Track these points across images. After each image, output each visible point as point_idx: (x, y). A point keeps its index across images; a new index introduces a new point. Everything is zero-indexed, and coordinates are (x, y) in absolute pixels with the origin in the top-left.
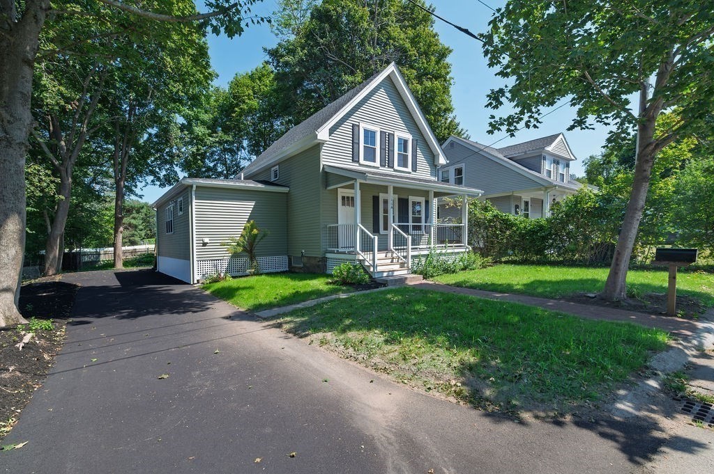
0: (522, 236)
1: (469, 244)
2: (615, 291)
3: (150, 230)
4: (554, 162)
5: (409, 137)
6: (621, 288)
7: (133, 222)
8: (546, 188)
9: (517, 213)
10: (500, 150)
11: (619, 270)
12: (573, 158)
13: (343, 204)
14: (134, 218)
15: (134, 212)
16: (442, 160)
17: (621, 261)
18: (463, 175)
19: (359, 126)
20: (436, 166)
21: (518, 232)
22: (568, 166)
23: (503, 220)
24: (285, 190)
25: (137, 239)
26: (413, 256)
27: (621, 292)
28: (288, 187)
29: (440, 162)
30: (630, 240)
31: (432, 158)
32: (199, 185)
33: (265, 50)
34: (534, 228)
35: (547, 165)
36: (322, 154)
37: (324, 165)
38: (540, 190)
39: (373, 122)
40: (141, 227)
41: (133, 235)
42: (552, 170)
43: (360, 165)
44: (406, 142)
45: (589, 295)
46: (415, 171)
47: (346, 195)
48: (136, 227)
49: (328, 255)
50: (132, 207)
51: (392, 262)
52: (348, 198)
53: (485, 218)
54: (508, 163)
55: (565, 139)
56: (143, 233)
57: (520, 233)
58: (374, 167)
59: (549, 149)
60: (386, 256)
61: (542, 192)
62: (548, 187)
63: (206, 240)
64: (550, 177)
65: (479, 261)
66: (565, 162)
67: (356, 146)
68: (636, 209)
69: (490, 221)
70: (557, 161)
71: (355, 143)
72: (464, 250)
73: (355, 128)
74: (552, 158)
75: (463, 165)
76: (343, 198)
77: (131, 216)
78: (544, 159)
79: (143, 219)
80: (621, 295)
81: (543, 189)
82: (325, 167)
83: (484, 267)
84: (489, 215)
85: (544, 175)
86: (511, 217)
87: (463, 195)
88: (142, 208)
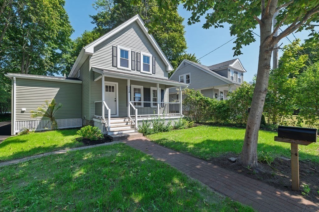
0: (214, 109)
1: (183, 114)
2: (248, 159)
4: (235, 72)
5: (150, 55)
6: (253, 156)
8: (230, 85)
9: (216, 97)
10: (208, 67)
11: (251, 142)
12: (245, 71)
13: (107, 91)
16: (170, 68)
17: (251, 135)
18: (190, 79)
19: (117, 47)
20: (167, 72)
21: (212, 107)
22: (242, 75)
23: (205, 101)
24: (80, 82)
26: (139, 121)
27: (253, 160)
28: (82, 80)
29: (169, 70)
30: (257, 117)
31: (165, 67)
32: (17, 77)
33: (90, 16)
34: (220, 105)
35: (231, 74)
36: (90, 61)
37: (92, 67)
38: (226, 86)
39: (127, 46)
42: (234, 76)
43: (118, 69)
44: (148, 58)
45: (231, 159)
46: (155, 74)
47: (108, 85)
49: (94, 119)
51: (127, 124)
52: (110, 87)
53: (196, 100)
54: (212, 73)
55: (240, 61)
57: (213, 108)
58: (127, 70)
59: (231, 65)
60: (124, 121)
61: (228, 87)
62: (230, 84)
63: (23, 109)
64: (233, 80)
65: (187, 123)
66: (241, 73)
67: (115, 58)
68: (260, 91)
69: (198, 101)
70: (236, 72)
71: (114, 56)
72: (180, 117)
73: (114, 48)
74: (234, 71)
75: (190, 74)
76: (107, 87)
78: (229, 70)
80: (253, 163)
81: (228, 85)
82: (93, 68)
83: (189, 127)
84: (198, 98)
85: (229, 79)
86: (209, 99)
87: (179, 86)
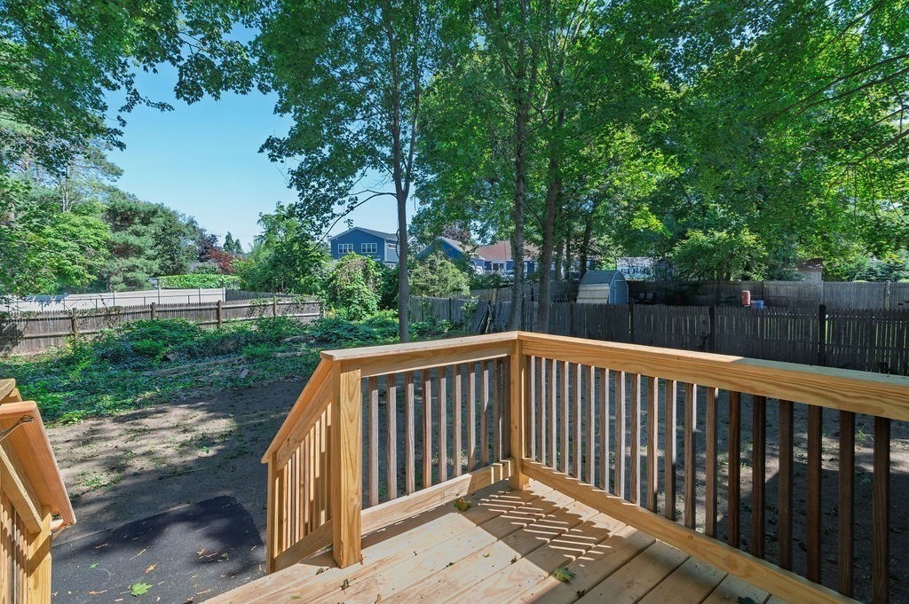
3: (172, 259)
7: (133, 240)
14: (137, 234)
15: (137, 220)
25: (140, 276)
40: (150, 252)
41: (132, 269)
48: (139, 252)
50: (131, 209)
56: (155, 266)
77: (130, 229)
79: (156, 236)
88: (154, 213)
